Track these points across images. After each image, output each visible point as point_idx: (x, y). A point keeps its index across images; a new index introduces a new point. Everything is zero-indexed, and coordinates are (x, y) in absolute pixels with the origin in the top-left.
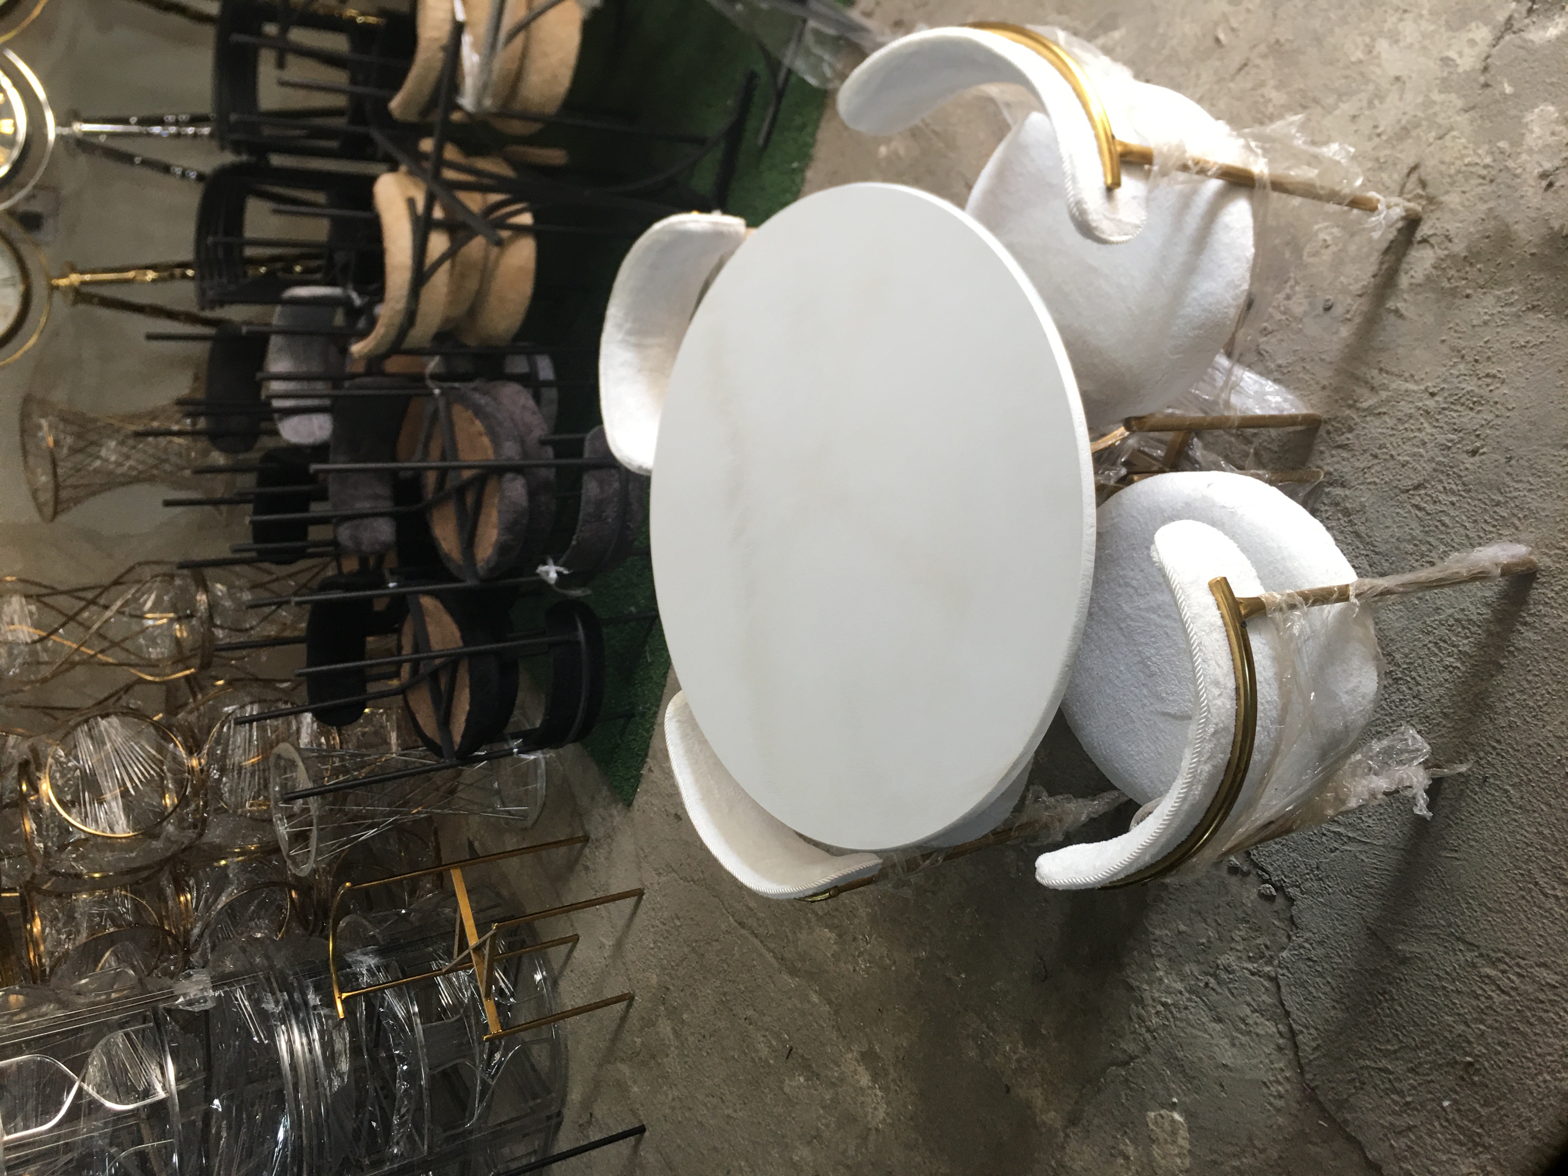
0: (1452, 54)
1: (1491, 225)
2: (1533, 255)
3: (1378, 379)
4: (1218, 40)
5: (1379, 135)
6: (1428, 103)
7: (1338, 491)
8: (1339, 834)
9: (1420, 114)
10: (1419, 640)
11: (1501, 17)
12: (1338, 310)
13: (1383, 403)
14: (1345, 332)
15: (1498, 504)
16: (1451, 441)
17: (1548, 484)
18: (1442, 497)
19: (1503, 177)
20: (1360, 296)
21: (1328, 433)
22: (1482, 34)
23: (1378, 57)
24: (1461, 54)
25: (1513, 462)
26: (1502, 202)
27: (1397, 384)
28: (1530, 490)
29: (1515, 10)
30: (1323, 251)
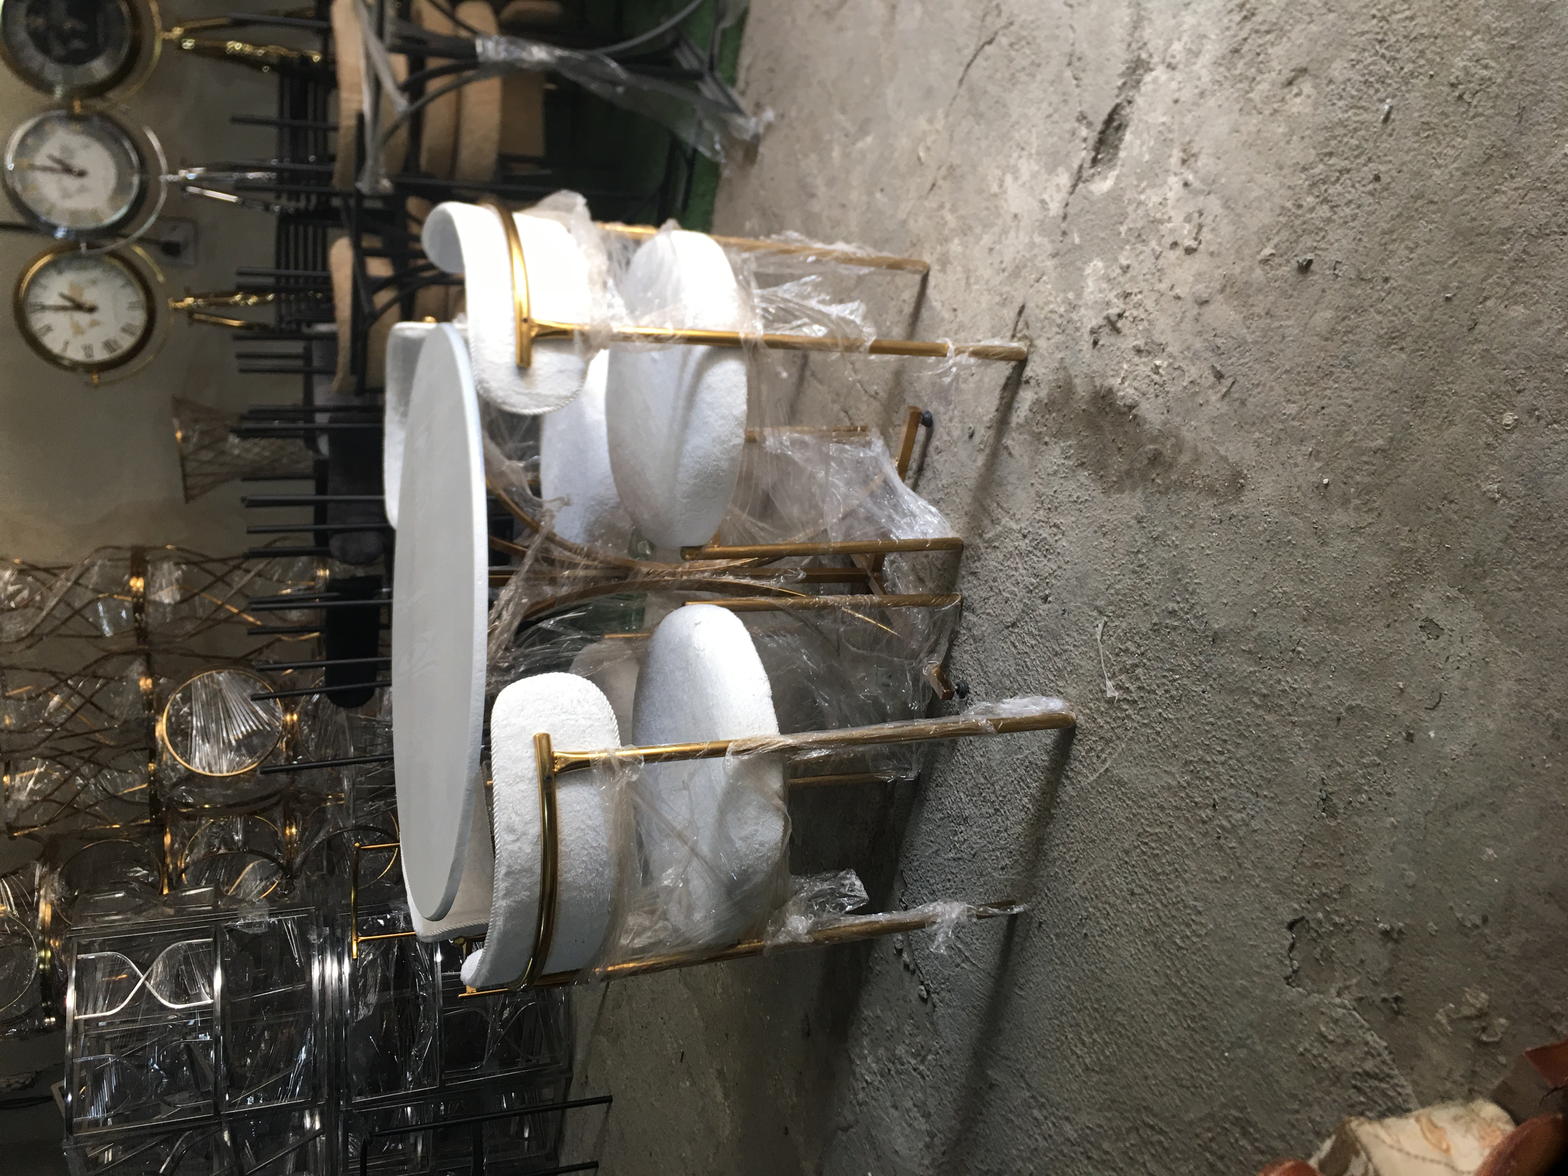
0: (1046, 197)
1: (1061, 375)
2: (1084, 410)
3: (998, 513)
4: (919, 159)
5: (1004, 270)
6: (1032, 245)
7: (971, 617)
8: (959, 949)
9: (1027, 256)
10: (1009, 775)
11: (1075, 166)
12: (977, 439)
13: (998, 536)
14: (981, 460)
15: (1056, 654)
16: (1032, 584)
17: (1085, 641)
18: (1027, 639)
19: (1070, 329)
20: (989, 428)
21: (967, 558)
22: (1064, 179)
23: (1005, 192)
24: (1051, 197)
25: (1066, 615)
26: (1068, 353)
27: (1005, 521)
28: (1075, 646)
29: (1083, 160)
30: (970, 379)
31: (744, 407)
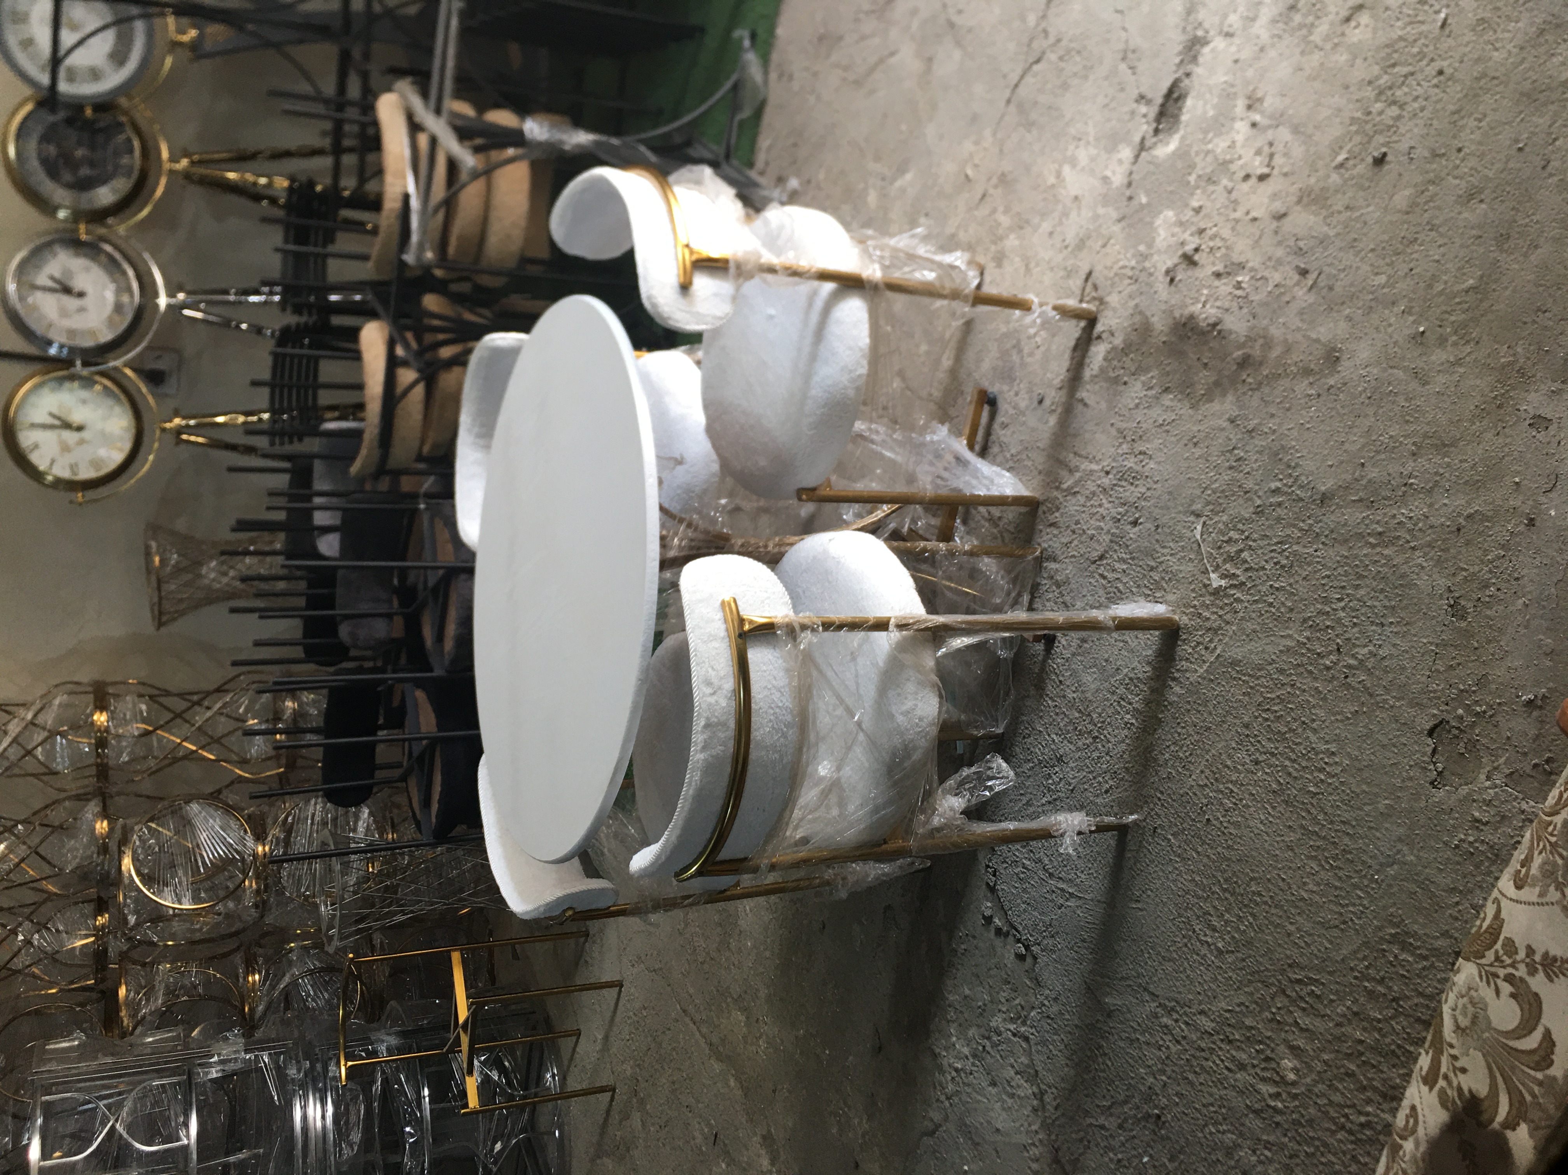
0: (1108, 173)
1: (1137, 319)
2: (1164, 342)
3: (1074, 461)
4: (967, 176)
5: (1066, 247)
6: (1096, 217)
7: (1053, 566)
8: (1062, 890)
9: (1091, 227)
10: (1107, 700)
11: (1137, 139)
12: (1047, 402)
13: (1077, 483)
14: (1053, 420)
15: (1152, 569)
16: (1119, 514)
17: (1183, 547)
18: (1117, 565)
19: (1143, 277)
20: (1060, 389)
21: (1044, 513)
22: (1126, 153)
23: (1064, 180)
24: (1114, 173)
25: (1160, 530)
26: (1143, 297)
27: (1086, 466)
28: (1172, 555)
29: (1146, 132)
30: (1036, 352)
31: (867, 341)
